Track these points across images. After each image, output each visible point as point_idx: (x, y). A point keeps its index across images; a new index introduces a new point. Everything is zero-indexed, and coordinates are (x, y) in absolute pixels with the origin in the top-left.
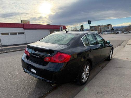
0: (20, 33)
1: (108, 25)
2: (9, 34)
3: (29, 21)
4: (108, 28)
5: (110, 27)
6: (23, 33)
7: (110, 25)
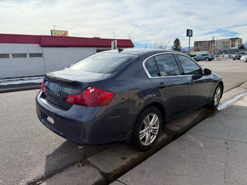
0: (32, 55)
1: (233, 40)
2: (11, 56)
3: (66, 32)
4: (233, 45)
5: (237, 44)
6: (40, 55)
7: (237, 38)
